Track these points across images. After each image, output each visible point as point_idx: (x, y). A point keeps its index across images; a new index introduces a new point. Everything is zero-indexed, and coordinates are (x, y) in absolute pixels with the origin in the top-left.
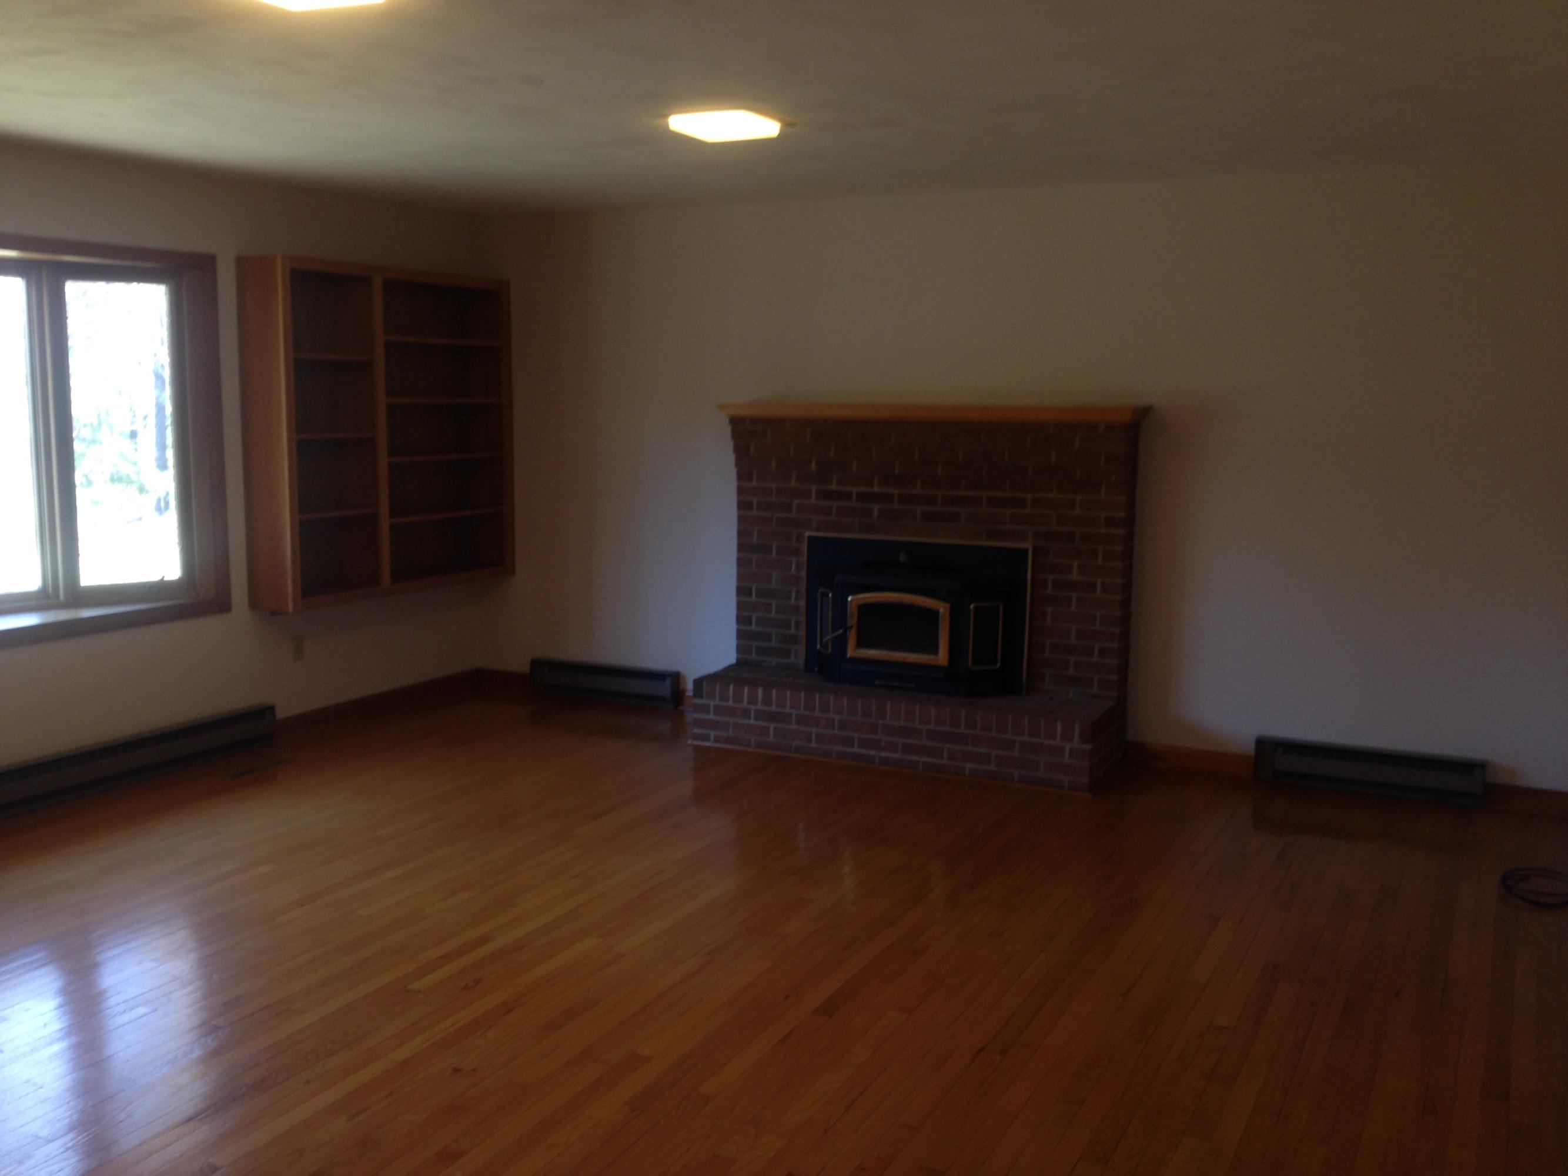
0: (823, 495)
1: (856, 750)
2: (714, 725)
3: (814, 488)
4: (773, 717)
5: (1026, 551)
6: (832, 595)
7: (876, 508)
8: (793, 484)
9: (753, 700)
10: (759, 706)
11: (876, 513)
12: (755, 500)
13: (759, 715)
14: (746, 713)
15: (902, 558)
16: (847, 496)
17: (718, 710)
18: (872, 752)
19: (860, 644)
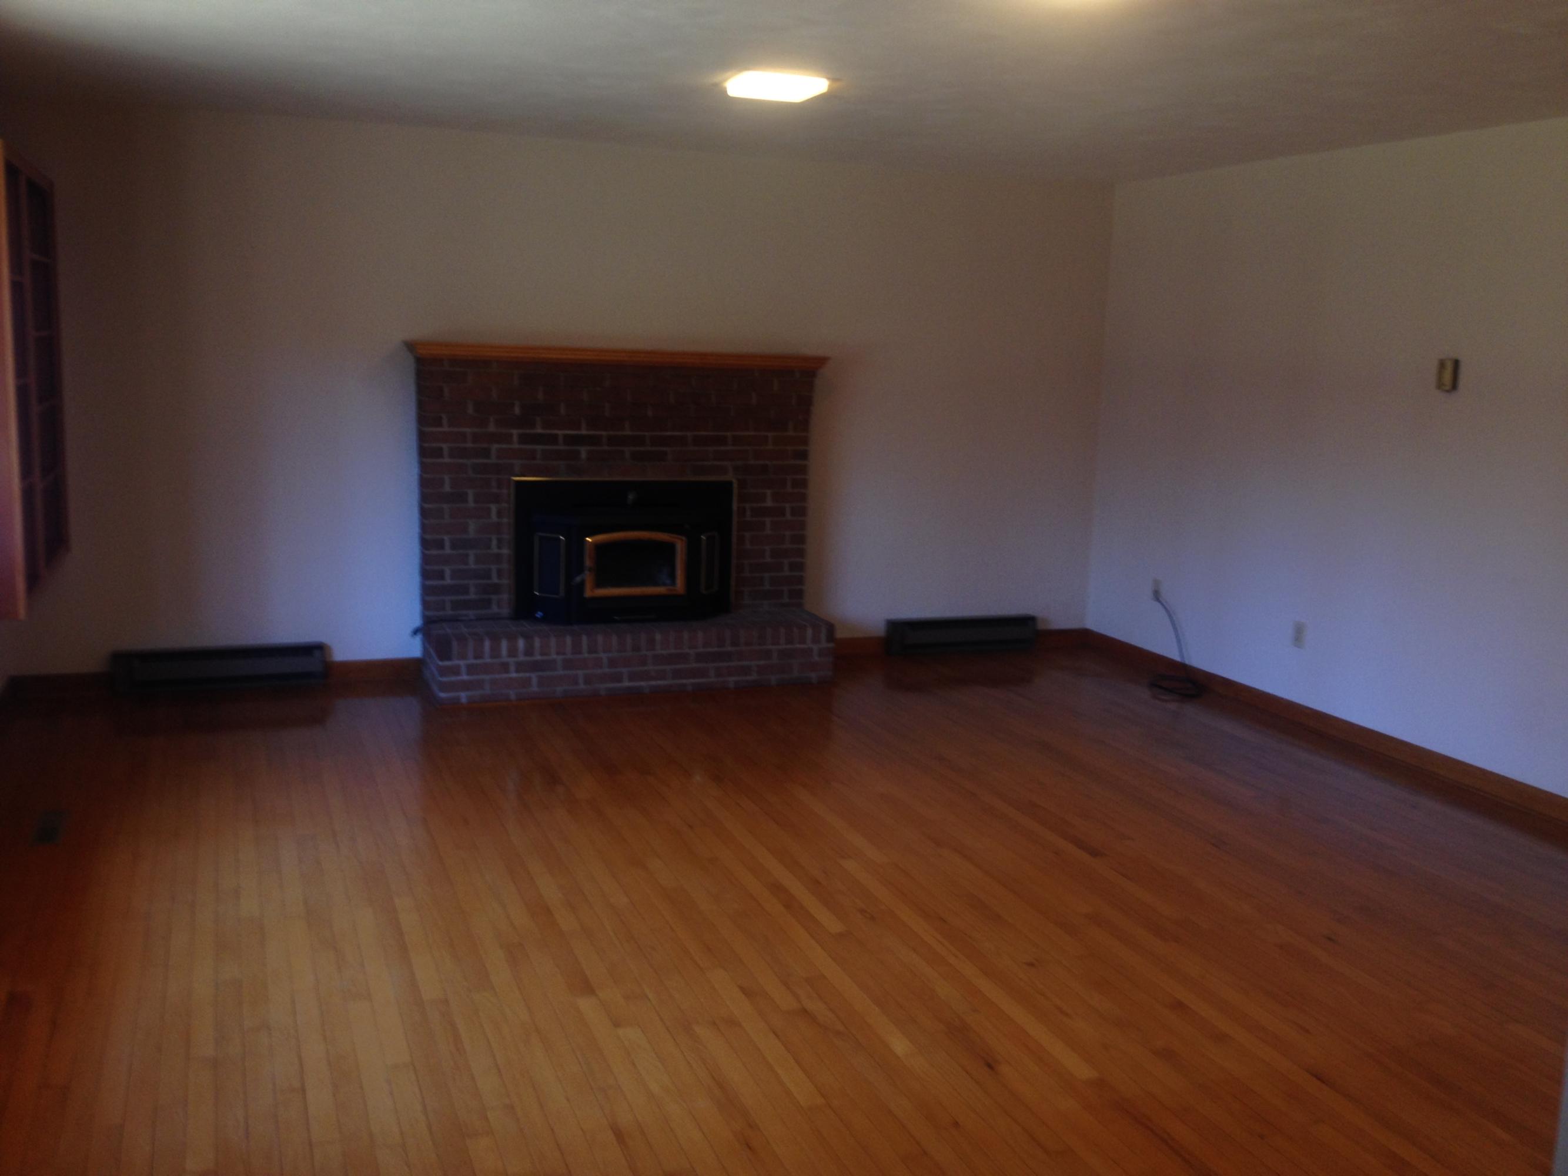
0: (524, 439)
1: (626, 684)
2: (466, 686)
3: (515, 432)
4: (536, 666)
5: (730, 483)
6: (562, 536)
7: (584, 451)
8: (492, 428)
9: (513, 652)
10: (522, 658)
11: (584, 455)
12: (445, 446)
13: (520, 667)
14: (505, 667)
15: (631, 497)
16: (553, 440)
17: (471, 669)
18: (643, 683)
19: (599, 584)
